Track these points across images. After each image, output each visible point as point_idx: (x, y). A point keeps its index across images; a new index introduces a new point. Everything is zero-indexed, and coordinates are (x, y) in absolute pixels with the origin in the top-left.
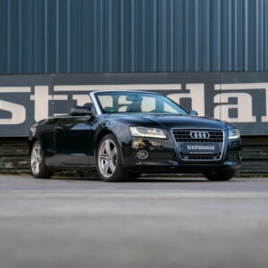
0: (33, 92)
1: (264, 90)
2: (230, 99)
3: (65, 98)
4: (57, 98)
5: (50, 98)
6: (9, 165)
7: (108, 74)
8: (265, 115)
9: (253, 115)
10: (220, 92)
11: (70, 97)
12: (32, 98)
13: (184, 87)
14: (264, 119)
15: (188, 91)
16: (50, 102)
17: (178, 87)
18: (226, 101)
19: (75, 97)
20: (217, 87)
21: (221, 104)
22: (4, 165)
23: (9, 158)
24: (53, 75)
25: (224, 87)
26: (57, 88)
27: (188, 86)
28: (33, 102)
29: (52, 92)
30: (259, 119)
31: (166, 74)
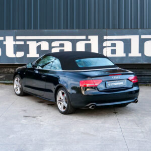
0: (5, 40)
1: (130, 40)
2: (112, 44)
3: (22, 43)
4: (18, 43)
5: (14, 43)
7: (46, 30)
8: (130, 53)
9: (124, 53)
10: (107, 40)
11: (25, 43)
12: (4, 43)
13: (87, 37)
14: (130, 55)
15: (89, 40)
16: (14, 45)
17: (84, 37)
18: (110, 45)
19: (28, 43)
20: (105, 38)
21: (107, 47)
25: (109, 37)
26: (18, 38)
27: (90, 37)
28: (5, 45)
29: (15, 40)
30: (127, 55)
31: (77, 30)
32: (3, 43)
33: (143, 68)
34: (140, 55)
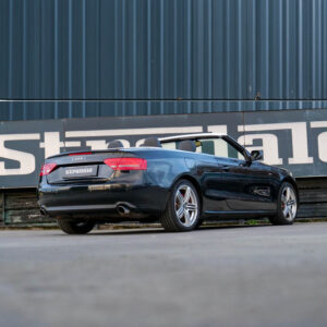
0: (42, 140)
1: (290, 131)
2: (254, 140)
3: (78, 144)
4: (68, 144)
5: (62, 145)
6: (17, 219)
7: (124, 118)
8: (292, 156)
9: (280, 157)
10: (244, 133)
11: (83, 144)
12: (42, 145)
14: (291, 161)
16: (61, 149)
17: (200, 129)
18: (251, 143)
19: (88, 143)
20: (240, 128)
21: (245, 146)
22: (12, 220)
23: (17, 212)
24: (64, 120)
25: (248, 128)
26: (69, 134)
27: (210, 128)
28: (43, 149)
29: (63, 139)
30: (285, 161)
31: (185, 116)
32: (38, 145)
33: (318, 188)
34: (310, 160)
